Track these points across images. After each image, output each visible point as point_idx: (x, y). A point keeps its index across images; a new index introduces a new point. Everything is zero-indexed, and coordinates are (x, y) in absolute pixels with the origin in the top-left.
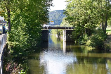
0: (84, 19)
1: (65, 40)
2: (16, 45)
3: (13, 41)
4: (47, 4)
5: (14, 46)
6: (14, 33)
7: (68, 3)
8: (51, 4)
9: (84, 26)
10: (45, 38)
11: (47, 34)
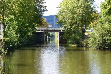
0: (72, 22)
1: (58, 41)
2: (8, 40)
3: (6, 38)
4: (41, 10)
5: (7, 41)
6: (7, 32)
7: (59, 8)
8: (45, 9)
9: (71, 28)
10: (41, 39)
11: (43, 35)
